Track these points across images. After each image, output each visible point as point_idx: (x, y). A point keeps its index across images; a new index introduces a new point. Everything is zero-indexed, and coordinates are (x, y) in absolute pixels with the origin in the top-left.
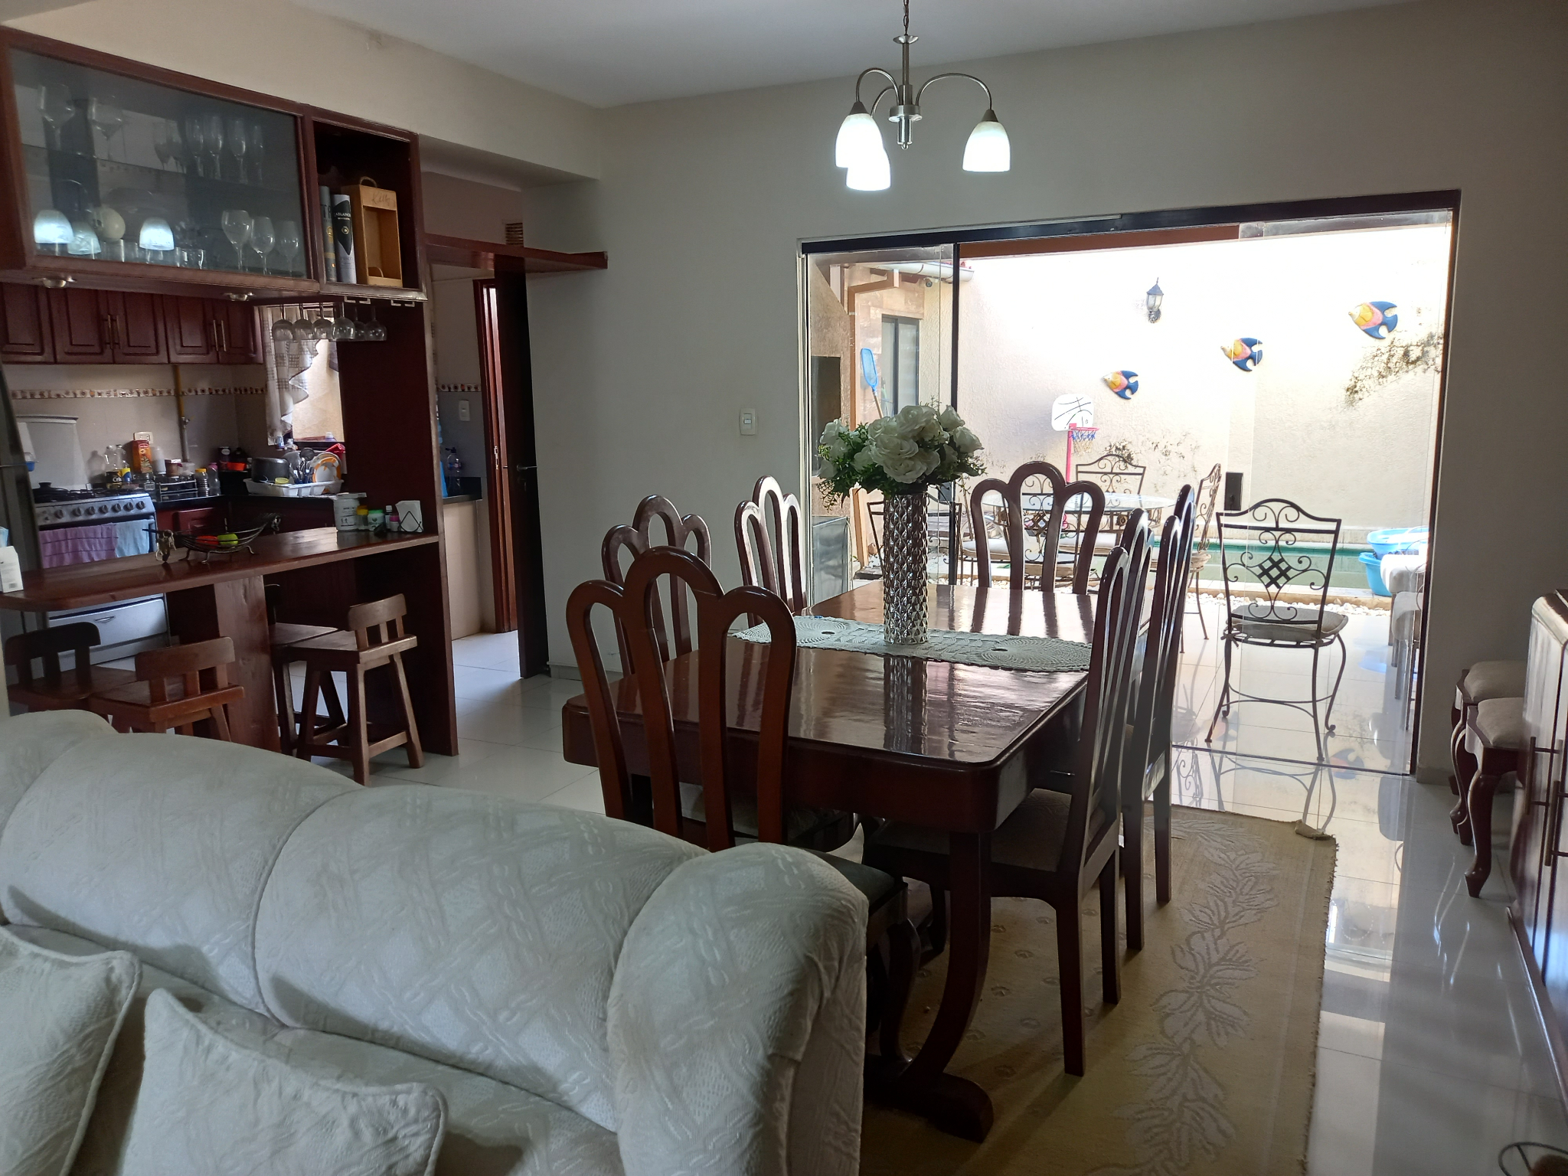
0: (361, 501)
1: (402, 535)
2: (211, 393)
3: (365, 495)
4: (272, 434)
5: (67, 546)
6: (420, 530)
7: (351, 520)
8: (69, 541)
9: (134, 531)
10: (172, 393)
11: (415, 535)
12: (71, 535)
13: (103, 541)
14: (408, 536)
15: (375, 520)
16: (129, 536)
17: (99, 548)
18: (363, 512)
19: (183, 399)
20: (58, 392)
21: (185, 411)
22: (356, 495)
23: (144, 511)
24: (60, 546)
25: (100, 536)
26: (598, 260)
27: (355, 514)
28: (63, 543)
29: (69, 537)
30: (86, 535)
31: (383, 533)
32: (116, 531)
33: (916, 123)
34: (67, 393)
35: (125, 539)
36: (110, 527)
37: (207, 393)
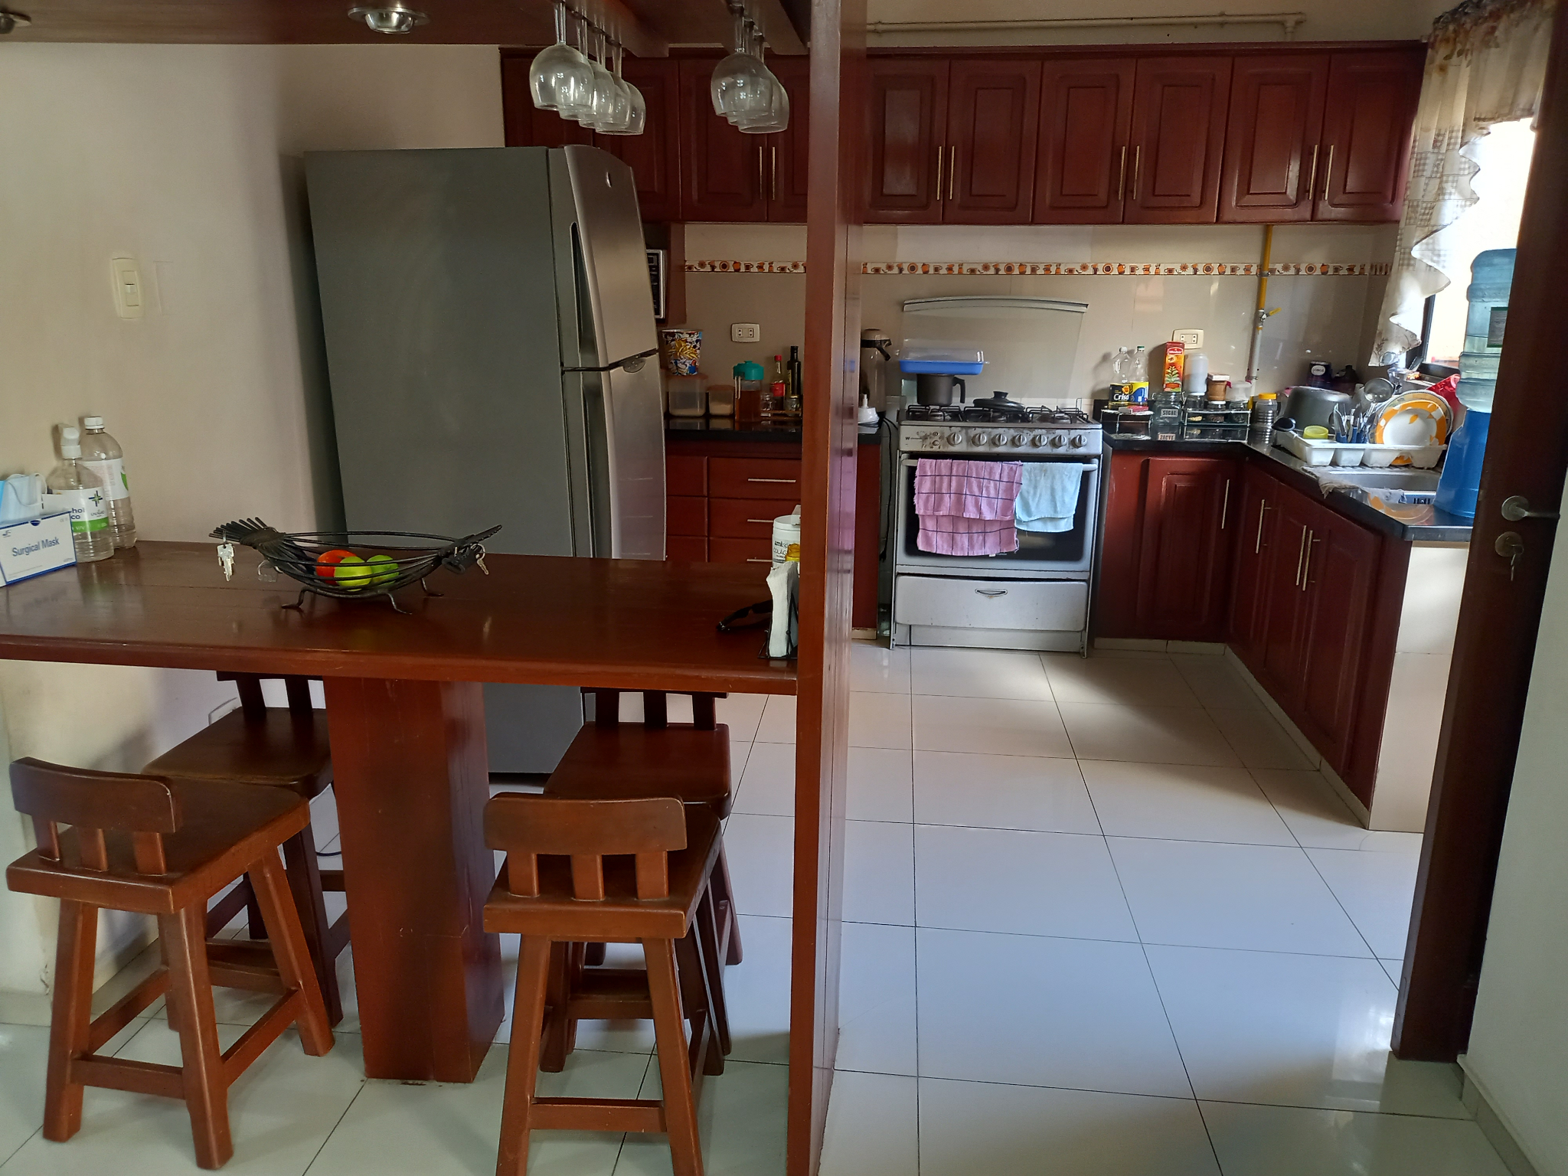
2: (1324, 273)
4: (1380, 347)
5: (950, 485)
8: (954, 478)
9: (1054, 477)
10: (1254, 270)
12: (957, 471)
13: (1003, 486)
16: (1044, 483)
17: (992, 493)
19: (1269, 281)
20: (1071, 267)
21: (1268, 301)
23: (1081, 451)
24: (941, 482)
25: (997, 478)
28: (946, 479)
29: (954, 473)
30: (977, 473)
32: (1021, 475)
34: (1084, 268)
35: (1035, 487)
36: (1014, 467)
37: (1318, 272)
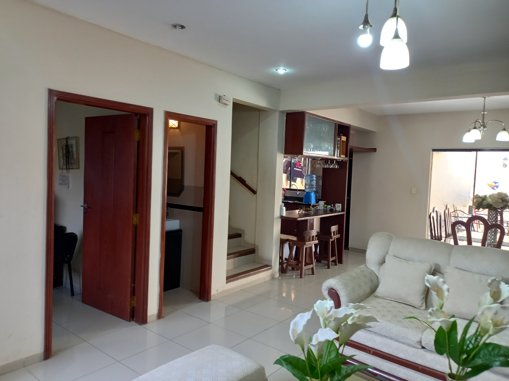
0: (325, 203)
1: (336, 211)
3: (326, 202)
6: (341, 211)
7: (323, 207)
11: (339, 212)
14: (337, 212)
15: (329, 208)
18: (326, 206)
22: (324, 202)
26: (375, 150)
27: (324, 206)
31: (332, 211)
33: (485, 130)
